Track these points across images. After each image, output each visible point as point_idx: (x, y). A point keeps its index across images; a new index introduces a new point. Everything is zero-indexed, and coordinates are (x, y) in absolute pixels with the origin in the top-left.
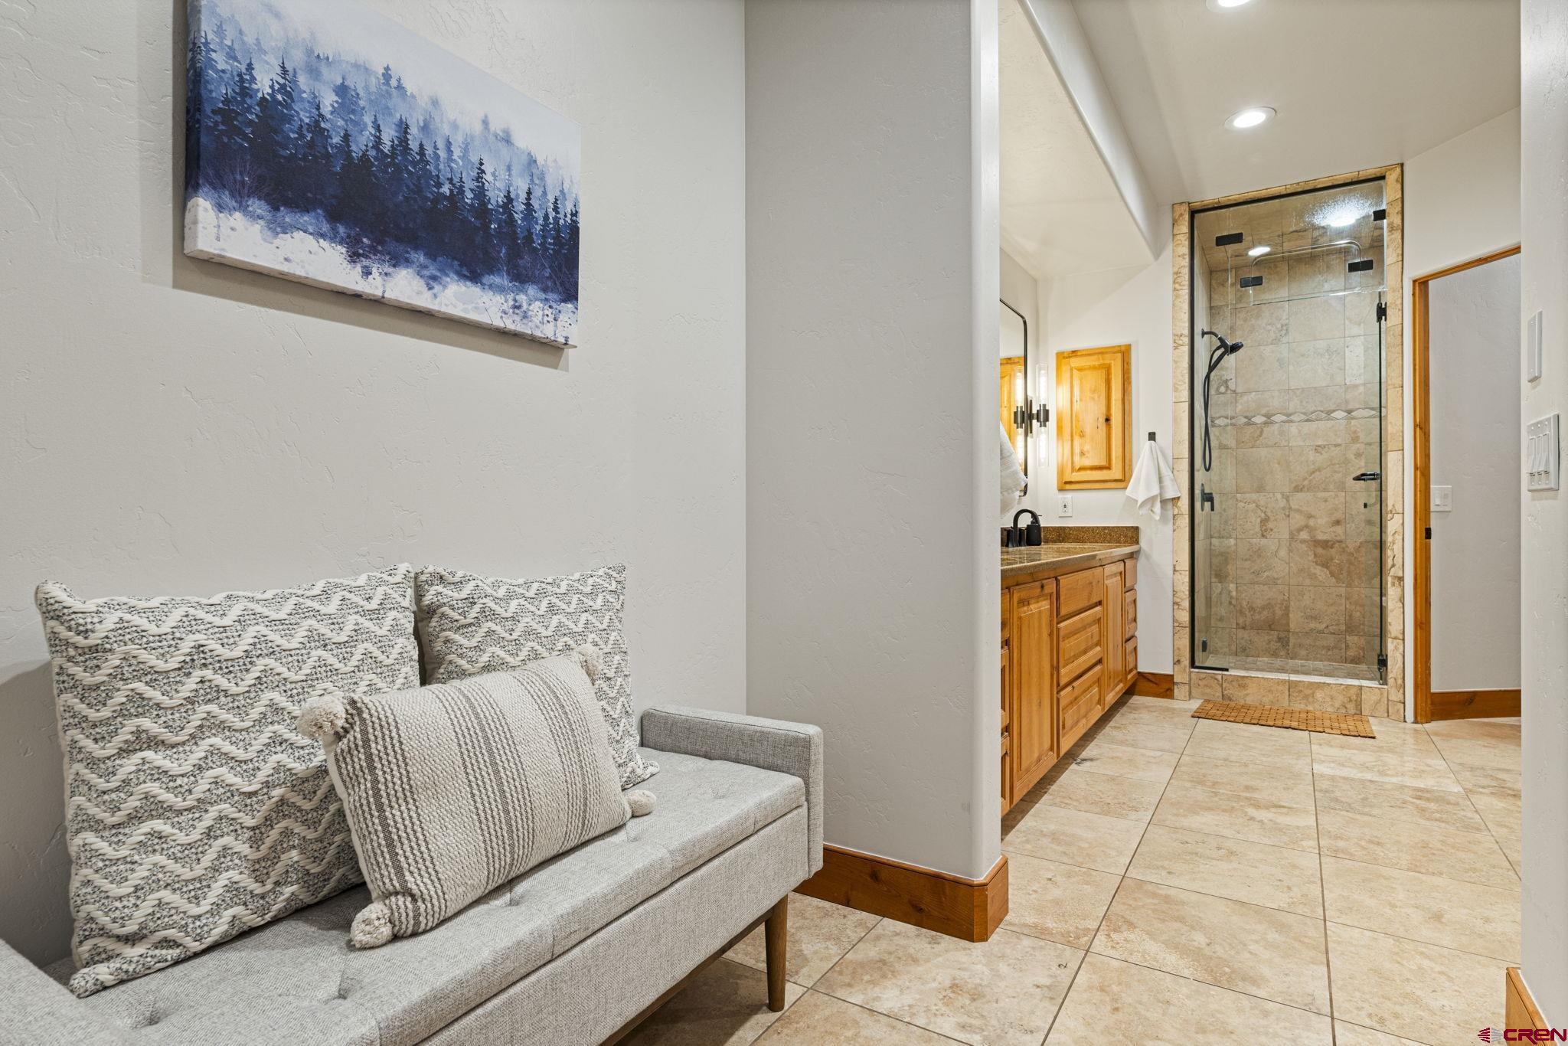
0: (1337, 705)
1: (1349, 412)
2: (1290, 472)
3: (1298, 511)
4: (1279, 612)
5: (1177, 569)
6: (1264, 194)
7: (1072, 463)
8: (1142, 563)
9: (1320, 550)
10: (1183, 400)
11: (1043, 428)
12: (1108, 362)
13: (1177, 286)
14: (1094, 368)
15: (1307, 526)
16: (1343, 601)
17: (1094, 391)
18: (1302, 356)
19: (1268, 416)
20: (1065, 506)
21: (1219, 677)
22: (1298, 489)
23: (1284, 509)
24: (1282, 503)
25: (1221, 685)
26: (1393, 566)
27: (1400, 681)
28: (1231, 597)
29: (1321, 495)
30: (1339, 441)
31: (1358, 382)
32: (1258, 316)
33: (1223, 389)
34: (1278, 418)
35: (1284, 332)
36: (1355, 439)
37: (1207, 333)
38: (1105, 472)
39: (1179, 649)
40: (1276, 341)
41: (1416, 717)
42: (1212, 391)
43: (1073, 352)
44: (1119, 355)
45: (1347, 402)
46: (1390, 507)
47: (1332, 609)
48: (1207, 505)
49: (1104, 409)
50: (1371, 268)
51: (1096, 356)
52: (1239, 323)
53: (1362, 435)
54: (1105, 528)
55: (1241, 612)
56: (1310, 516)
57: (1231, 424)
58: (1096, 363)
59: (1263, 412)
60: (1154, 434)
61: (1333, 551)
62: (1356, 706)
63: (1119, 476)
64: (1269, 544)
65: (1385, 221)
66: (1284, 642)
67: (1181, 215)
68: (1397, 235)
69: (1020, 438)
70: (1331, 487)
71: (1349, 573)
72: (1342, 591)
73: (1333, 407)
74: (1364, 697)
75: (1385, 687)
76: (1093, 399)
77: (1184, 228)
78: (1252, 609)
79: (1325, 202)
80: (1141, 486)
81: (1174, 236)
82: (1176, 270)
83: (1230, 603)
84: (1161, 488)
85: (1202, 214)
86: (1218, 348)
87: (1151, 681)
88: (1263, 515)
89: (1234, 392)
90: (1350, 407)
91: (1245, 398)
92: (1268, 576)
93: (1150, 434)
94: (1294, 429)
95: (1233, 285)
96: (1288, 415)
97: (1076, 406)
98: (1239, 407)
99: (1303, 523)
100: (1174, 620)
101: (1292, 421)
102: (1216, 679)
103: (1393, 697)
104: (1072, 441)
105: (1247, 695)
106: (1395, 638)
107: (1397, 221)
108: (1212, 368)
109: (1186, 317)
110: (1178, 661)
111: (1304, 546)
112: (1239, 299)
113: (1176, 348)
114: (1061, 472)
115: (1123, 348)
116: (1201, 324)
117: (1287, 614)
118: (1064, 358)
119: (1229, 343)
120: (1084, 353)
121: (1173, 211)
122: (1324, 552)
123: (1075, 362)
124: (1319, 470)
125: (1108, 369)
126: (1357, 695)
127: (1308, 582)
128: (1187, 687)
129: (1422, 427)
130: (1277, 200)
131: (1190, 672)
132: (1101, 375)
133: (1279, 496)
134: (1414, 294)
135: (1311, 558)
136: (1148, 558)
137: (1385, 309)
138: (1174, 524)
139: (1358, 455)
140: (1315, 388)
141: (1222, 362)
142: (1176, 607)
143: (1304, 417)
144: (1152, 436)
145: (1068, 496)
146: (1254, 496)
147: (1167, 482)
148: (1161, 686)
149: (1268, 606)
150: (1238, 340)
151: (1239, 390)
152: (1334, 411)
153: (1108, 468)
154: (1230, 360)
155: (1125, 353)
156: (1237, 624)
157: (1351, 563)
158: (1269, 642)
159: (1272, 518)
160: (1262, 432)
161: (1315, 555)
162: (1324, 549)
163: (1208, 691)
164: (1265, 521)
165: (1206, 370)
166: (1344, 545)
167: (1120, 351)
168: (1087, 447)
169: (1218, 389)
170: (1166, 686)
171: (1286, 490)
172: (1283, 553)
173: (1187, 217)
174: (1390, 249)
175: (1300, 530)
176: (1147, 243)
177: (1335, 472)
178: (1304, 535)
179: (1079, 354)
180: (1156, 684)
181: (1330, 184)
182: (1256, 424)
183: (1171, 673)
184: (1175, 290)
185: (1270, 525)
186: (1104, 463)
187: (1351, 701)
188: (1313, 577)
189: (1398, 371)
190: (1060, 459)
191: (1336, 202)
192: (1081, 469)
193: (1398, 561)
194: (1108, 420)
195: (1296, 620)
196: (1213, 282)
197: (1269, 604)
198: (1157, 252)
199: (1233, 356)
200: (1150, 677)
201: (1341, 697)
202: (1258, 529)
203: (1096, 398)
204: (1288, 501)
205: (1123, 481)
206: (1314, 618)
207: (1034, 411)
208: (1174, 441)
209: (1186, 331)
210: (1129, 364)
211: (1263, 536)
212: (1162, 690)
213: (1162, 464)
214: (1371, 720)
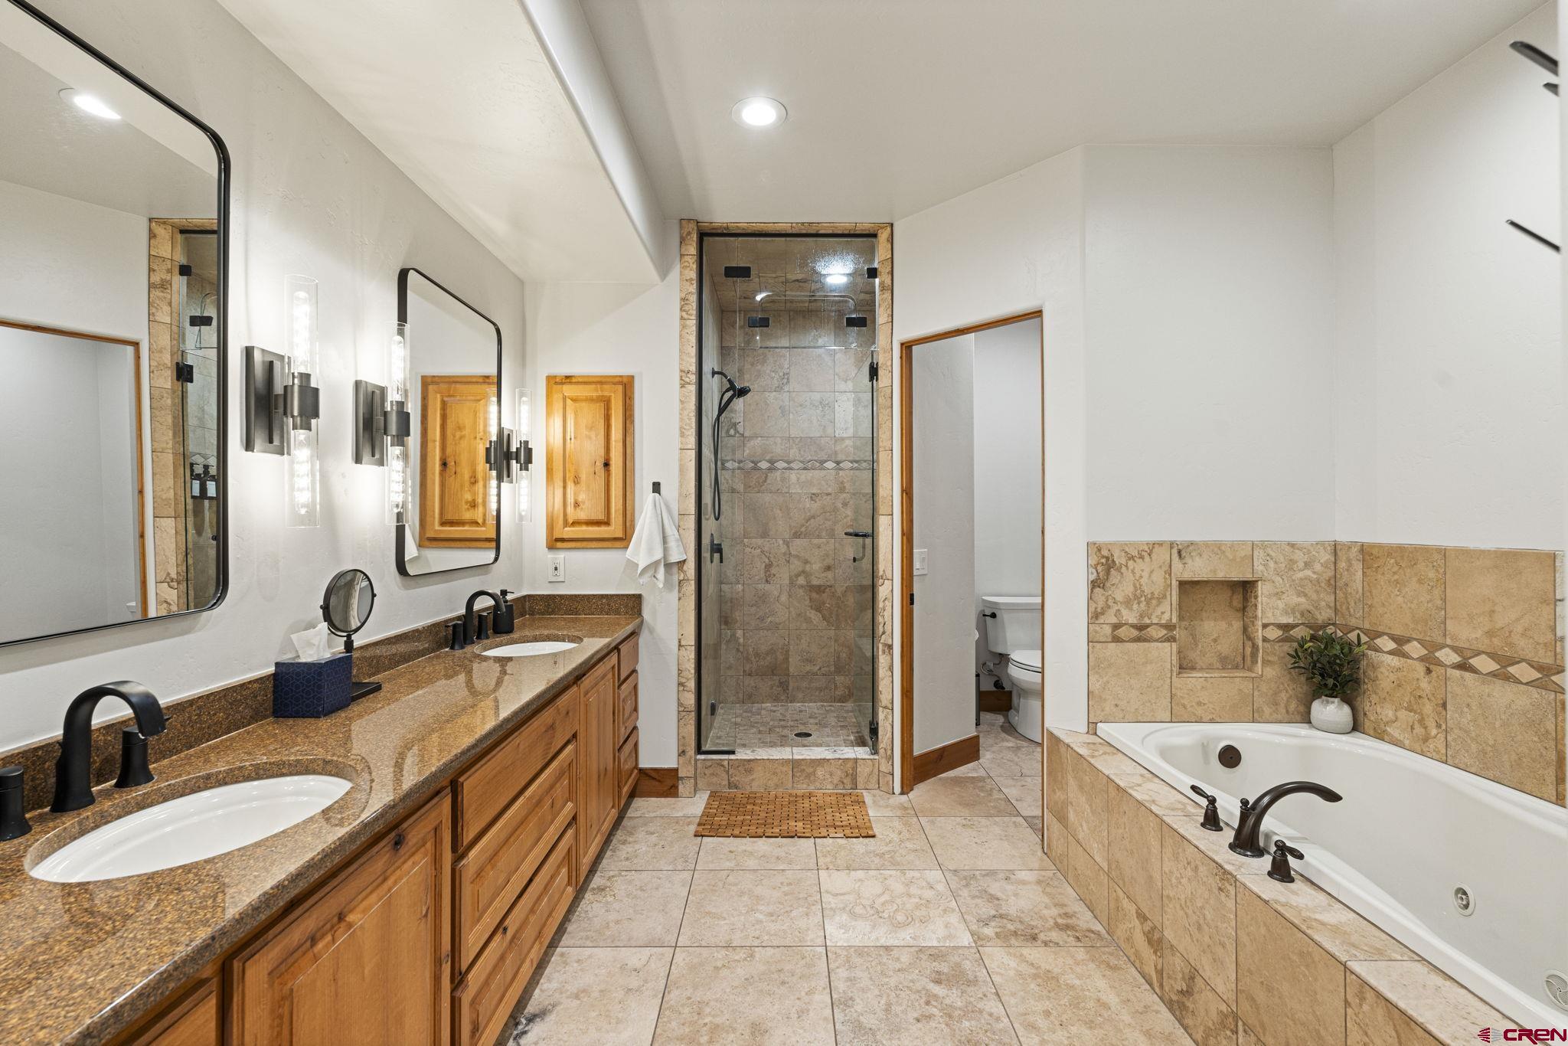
0: (835, 782)
1: (838, 463)
2: (790, 518)
3: (797, 557)
4: (780, 657)
5: (683, 643)
6: (770, 228)
7: (565, 515)
8: (643, 639)
9: (814, 595)
10: (690, 447)
11: (524, 473)
12: (606, 394)
13: (684, 314)
14: (591, 400)
15: (803, 572)
16: (833, 643)
17: (591, 428)
18: (801, 405)
19: (772, 462)
20: (556, 569)
21: (726, 763)
22: (797, 535)
23: (785, 554)
24: (783, 549)
25: (728, 772)
26: (884, 633)
27: (889, 752)
28: (739, 644)
29: (816, 541)
30: (830, 490)
31: (845, 435)
32: (764, 361)
33: (732, 432)
34: (780, 465)
35: (785, 381)
36: (842, 490)
37: (718, 373)
38: (603, 528)
39: (684, 738)
40: (779, 389)
41: (902, 788)
42: (723, 433)
43: (567, 377)
44: (620, 388)
45: (836, 453)
46: (881, 573)
47: (824, 652)
48: (717, 556)
49: (602, 452)
50: (865, 325)
51: (593, 386)
52: (747, 366)
53: (847, 485)
54: (602, 596)
55: (748, 659)
56: (806, 562)
57: (739, 468)
58: (595, 394)
59: (767, 458)
60: (659, 484)
61: (825, 595)
62: (852, 780)
63: (620, 535)
64: (772, 589)
65: (877, 281)
66: (784, 686)
67: (689, 233)
68: (888, 295)
69: (494, 483)
70: (824, 534)
71: (837, 615)
72: (832, 633)
73: (825, 458)
74: (858, 770)
75: (876, 757)
76: (590, 438)
77: (692, 249)
78: (757, 655)
79: (826, 250)
80: (643, 549)
81: (682, 256)
82: (683, 296)
83: (738, 650)
84: (665, 550)
85: (711, 239)
86: (727, 391)
87: (654, 779)
88: (767, 560)
89: (743, 435)
90: (839, 459)
91: (752, 443)
92: (771, 622)
93: (654, 484)
94: (793, 477)
95: (741, 327)
96: (789, 462)
97: (569, 445)
98: (747, 452)
99: (800, 569)
100: (680, 704)
101: (791, 469)
102: (723, 766)
103: (883, 768)
104: (565, 487)
105: (753, 780)
106: (886, 707)
107: (888, 281)
108: (721, 410)
109: (693, 351)
110: (683, 752)
111: (801, 591)
112: (748, 343)
113: (682, 386)
114: (550, 527)
115: (625, 380)
116: (711, 363)
117: (787, 659)
118: (556, 383)
119: (738, 386)
120: (580, 380)
121: (681, 227)
122: (818, 596)
123: (569, 390)
124: (813, 517)
125: (607, 403)
126: (853, 769)
127: (804, 626)
128: (692, 781)
129: (907, 491)
130: (783, 239)
131: (696, 760)
132: (598, 409)
133: (781, 542)
134: (901, 358)
135: (807, 602)
136: (651, 631)
137: (877, 369)
138: (679, 592)
139: (845, 504)
140: (811, 438)
141: (731, 404)
142: (681, 688)
143: (801, 465)
144: (657, 487)
145: (561, 556)
146: (760, 541)
147: (672, 544)
148: (663, 783)
149: (771, 651)
150: (746, 384)
151: (746, 434)
152: (826, 461)
153: (607, 523)
154: (739, 404)
155: (627, 385)
156: (744, 671)
157: (839, 607)
158: (772, 688)
159: (775, 563)
160: (766, 477)
161: (810, 599)
162: (817, 593)
163: (715, 779)
164: (768, 566)
165: (716, 413)
166: (833, 590)
167: (620, 383)
168: (582, 497)
169: (728, 431)
170: (669, 783)
171: (787, 536)
172: (784, 598)
173: (695, 237)
174: (882, 309)
175: (798, 575)
176: (651, 258)
177: (826, 520)
178: (801, 581)
179: (574, 380)
180: (659, 781)
181: (831, 232)
182: (761, 469)
183: (676, 766)
184: (682, 318)
185: (773, 571)
186: (601, 517)
187: (847, 775)
188: (808, 620)
189: (888, 433)
190: (550, 509)
191: (835, 253)
192: (574, 524)
193: (888, 628)
194: (607, 465)
195: (795, 665)
196: (724, 321)
197: (772, 649)
198: (664, 272)
199: (741, 399)
200: (654, 774)
201: (839, 772)
202: (762, 575)
203: (593, 436)
204: (788, 547)
205: (623, 540)
206: (809, 661)
207: (514, 449)
208: (680, 495)
209: (693, 368)
210: (631, 398)
211: (767, 581)
212: (665, 789)
213: (666, 522)
214: (865, 793)
